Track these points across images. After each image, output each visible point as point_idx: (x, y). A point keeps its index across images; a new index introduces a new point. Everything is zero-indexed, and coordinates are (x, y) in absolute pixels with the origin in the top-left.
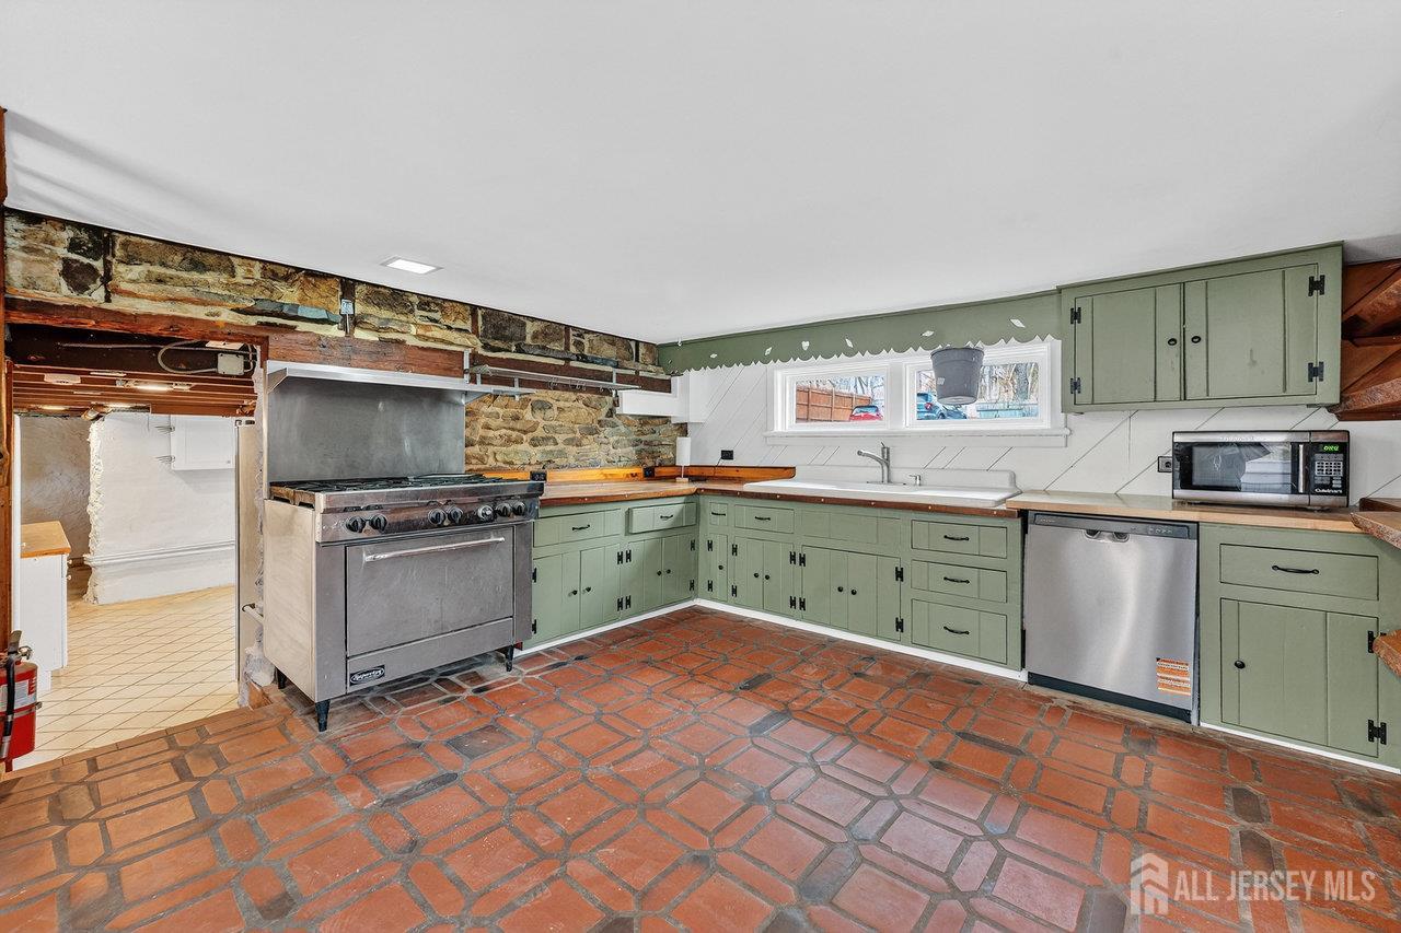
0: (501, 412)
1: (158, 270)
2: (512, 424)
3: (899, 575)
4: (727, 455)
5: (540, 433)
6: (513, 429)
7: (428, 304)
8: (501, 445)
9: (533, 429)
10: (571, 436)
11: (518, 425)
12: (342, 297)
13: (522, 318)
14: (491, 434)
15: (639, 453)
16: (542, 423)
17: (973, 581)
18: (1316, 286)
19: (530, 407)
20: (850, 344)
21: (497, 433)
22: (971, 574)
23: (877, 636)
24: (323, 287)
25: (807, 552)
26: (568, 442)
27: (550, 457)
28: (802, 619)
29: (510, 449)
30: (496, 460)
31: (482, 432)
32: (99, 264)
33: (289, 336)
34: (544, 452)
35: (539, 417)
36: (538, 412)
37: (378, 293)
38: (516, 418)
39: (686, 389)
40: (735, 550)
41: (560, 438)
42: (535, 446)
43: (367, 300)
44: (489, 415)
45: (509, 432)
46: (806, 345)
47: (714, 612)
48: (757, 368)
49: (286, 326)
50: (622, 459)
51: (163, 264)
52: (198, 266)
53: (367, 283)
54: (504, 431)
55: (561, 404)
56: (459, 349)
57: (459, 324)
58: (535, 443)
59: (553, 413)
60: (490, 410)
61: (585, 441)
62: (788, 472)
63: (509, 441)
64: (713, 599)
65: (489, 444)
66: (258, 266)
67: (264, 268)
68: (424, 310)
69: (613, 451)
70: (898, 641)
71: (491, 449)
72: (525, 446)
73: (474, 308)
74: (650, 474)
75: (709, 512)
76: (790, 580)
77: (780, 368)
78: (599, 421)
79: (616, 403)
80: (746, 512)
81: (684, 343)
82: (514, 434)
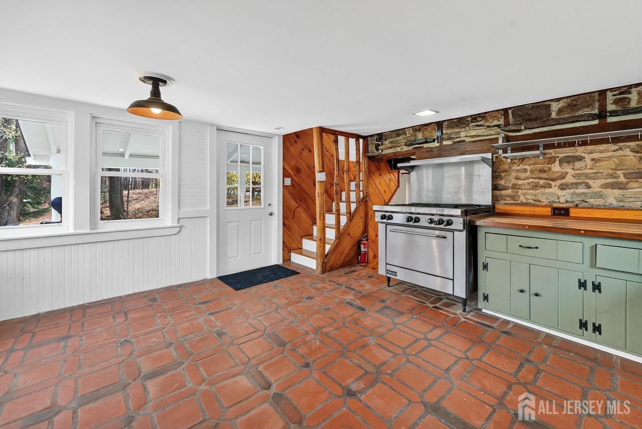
0: (528, 168)
1: (391, 140)
2: (539, 175)
5: (570, 180)
6: (541, 179)
7: (475, 119)
8: (529, 189)
9: (563, 176)
10: (611, 181)
11: (546, 176)
12: (438, 130)
13: (547, 103)
14: (521, 182)
16: (573, 173)
19: (557, 162)
21: (526, 181)
24: (429, 128)
29: (539, 191)
30: (526, 199)
31: (514, 181)
32: (380, 143)
33: (421, 150)
34: (577, 194)
35: (568, 169)
36: (565, 165)
37: (453, 122)
38: (545, 171)
41: (594, 183)
42: (564, 189)
43: (448, 127)
44: (518, 171)
45: (538, 181)
49: (420, 147)
51: (392, 138)
52: (398, 135)
53: (447, 120)
54: (531, 180)
55: (596, 155)
56: (495, 136)
57: (496, 122)
58: (563, 187)
59: (585, 164)
60: (520, 168)
63: (536, 186)
65: (519, 189)
66: (411, 128)
67: (413, 129)
68: (474, 122)
71: (520, 192)
72: (554, 190)
73: (505, 111)
82: (542, 182)
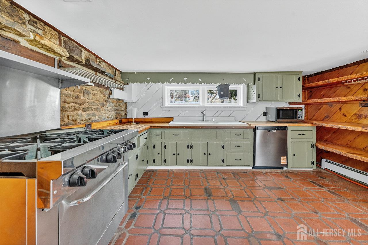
0: (72, 94)
2: (76, 100)
3: (223, 147)
4: (146, 114)
5: (86, 105)
6: (76, 103)
7: (35, 22)
8: (71, 111)
9: (84, 103)
10: (97, 107)
11: (78, 101)
14: (67, 105)
15: (116, 113)
16: (88, 100)
17: (243, 146)
18: (299, 79)
19: (82, 92)
20: (200, 80)
21: (70, 105)
22: (242, 144)
23: (216, 166)
25: (193, 144)
26: (96, 109)
27: (90, 117)
28: (191, 165)
29: (75, 113)
30: (69, 119)
34: (88, 115)
35: (86, 97)
36: (86, 95)
38: (78, 98)
39: (131, 90)
40: (165, 147)
41: (93, 107)
42: (85, 111)
45: (75, 105)
46: (185, 79)
47: (156, 170)
48: (159, 85)
50: (112, 116)
54: (72, 104)
55: (94, 92)
56: (52, 56)
57: (53, 41)
58: (84, 110)
59: (91, 96)
61: (101, 109)
62: (171, 119)
63: (74, 109)
64: (156, 165)
65: (66, 111)
68: (33, 26)
69: (109, 113)
70: (223, 166)
72: (80, 112)
74: (121, 123)
75: (153, 135)
76: (186, 154)
77: (168, 85)
78: (106, 101)
79: (110, 94)
80: (169, 133)
81: (137, 73)
82: (77, 106)
